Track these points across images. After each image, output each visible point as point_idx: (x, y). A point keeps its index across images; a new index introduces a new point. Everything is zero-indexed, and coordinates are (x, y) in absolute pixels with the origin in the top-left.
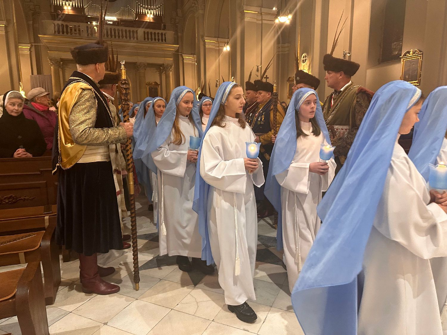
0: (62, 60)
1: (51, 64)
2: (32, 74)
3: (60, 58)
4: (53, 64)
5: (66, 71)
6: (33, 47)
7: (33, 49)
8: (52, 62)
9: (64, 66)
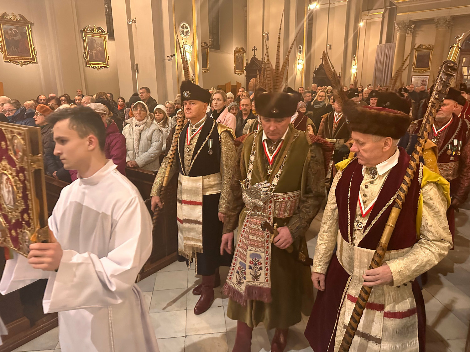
0: (414, 22)
1: (398, 28)
2: (381, 43)
3: (410, 21)
4: (399, 29)
5: (417, 35)
6: (388, 11)
7: (387, 15)
8: (399, 27)
9: (416, 29)
